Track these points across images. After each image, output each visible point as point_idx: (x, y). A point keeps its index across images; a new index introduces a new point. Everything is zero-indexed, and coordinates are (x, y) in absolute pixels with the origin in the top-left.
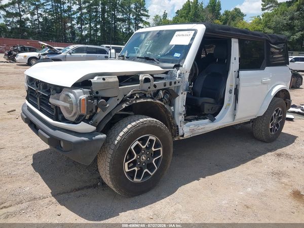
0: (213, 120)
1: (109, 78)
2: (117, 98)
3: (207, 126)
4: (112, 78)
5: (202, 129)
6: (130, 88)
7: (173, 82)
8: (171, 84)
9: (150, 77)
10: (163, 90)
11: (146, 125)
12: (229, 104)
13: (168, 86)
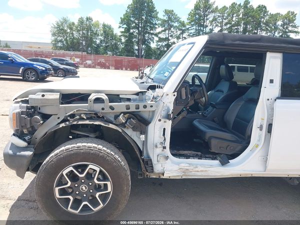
0: (224, 163)
1: (50, 94)
2: (57, 116)
3: (211, 169)
4: (53, 94)
5: (202, 171)
6: (74, 107)
7: (141, 105)
8: (138, 107)
9: (105, 97)
10: (125, 113)
11: (82, 151)
12: (257, 146)
13: (133, 109)
